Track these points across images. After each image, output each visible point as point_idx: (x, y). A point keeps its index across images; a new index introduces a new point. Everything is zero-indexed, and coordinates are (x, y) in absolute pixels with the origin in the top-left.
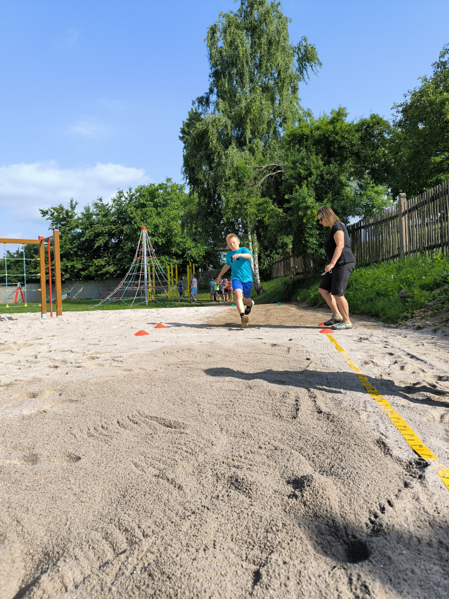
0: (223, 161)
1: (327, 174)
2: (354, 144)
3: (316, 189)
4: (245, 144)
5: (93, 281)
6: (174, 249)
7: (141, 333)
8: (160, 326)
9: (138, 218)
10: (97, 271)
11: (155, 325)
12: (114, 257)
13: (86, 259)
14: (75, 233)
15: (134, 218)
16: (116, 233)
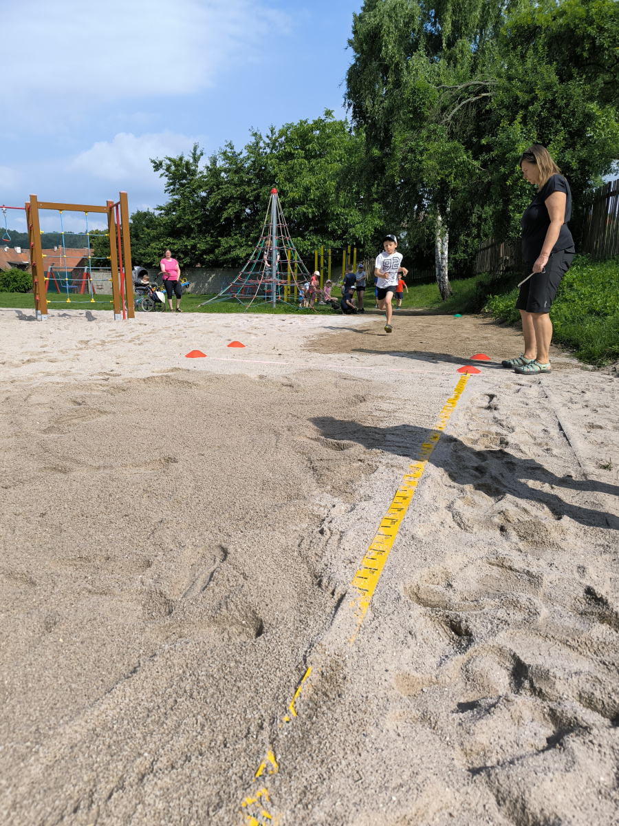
0: (404, 79)
1: (563, 99)
3: (541, 126)
7: (194, 354)
8: (235, 344)
9: (281, 176)
10: (224, 254)
11: (230, 342)
12: (248, 236)
13: (212, 237)
14: (197, 197)
15: (276, 175)
16: (252, 198)
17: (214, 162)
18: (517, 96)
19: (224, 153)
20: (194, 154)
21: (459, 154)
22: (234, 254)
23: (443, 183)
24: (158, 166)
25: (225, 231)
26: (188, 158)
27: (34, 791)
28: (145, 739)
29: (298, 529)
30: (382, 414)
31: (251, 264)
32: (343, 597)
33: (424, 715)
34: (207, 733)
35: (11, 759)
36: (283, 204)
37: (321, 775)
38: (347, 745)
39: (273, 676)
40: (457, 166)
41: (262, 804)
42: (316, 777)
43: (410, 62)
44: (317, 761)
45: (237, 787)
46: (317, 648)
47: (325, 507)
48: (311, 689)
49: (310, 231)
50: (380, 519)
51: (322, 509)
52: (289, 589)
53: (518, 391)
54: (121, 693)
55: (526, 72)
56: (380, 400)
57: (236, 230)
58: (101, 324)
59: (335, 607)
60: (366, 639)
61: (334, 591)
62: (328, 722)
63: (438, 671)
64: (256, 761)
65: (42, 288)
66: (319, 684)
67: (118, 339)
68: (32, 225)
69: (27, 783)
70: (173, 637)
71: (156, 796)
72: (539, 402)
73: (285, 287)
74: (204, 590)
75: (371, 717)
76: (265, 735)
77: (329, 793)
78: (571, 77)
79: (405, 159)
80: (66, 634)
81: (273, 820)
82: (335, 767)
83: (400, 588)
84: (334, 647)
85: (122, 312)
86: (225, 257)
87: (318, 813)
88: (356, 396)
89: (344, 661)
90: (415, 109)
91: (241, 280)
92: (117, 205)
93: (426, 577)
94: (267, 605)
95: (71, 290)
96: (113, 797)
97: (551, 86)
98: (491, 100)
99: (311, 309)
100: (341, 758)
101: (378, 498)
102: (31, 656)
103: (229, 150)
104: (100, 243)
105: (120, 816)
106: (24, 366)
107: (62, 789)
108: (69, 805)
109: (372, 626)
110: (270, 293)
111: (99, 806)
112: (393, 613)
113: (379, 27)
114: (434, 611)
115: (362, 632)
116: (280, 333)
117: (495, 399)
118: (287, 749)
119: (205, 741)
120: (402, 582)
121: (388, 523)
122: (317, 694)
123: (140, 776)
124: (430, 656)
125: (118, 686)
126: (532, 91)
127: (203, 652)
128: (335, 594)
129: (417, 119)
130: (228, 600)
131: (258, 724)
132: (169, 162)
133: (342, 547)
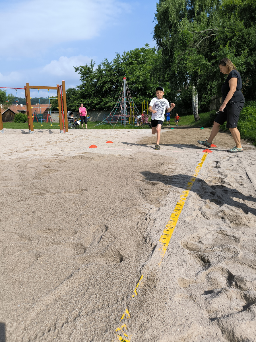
5: (103, 111)
7: (93, 146)
8: (109, 142)
9: (127, 72)
10: (104, 105)
11: (107, 141)
12: (114, 97)
13: (99, 98)
14: (93, 82)
15: (125, 72)
16: (115, 81)
17: (100, 67)
18: (227, 35)
19: (104, 63)
20: (91, 64)
21: (202, 60)
22: (108, 105)
23: (196, 73)
24: (77, 70)
25: (104, 95)
26: (89, 66)
27: (33, 323)
28: (76, 303)
29: (136, 218)
30: (171, 170)
31: (115, 109)
32: (155, 246)
33: (190, 296)
34: (101, 301)
35: (23, 310)
36: (128, 83)
37: (148, 320)
38: (158, 307)
39: (127, 278)
40: (201, 65)
41: (124, 331)
42: (146, 320)
43: (181, 23)
44: (146, 314)
45: (113, 323)
46: (145, 267)
47: (147, 209)
48: (143, 284)
49: (140, 94)
50: (170, 214)
51: (146, 210)
52: (133, 243)
53: (229, 160)
54: (66, 284)
55: (231, 24)
56: (169, 164)
57: (109, 95)
58: (55, 135)
59: (152, 250)
60: (165, 264)
61: (152, 244)
62: (150, 298)
63: (196, 277)
64: (121, 313)
65: (31, 120)
66: (146, 282)
67: (62, 140)
68: (27, 95)
69: (30, 320)
70: (86, 262)
71: (81, 326)
72: (238, 164)
73: (129, 118)
74: (98, 243)
75: (168, 296)
76: (125, 302)
77: (151, 327)
78: (250, 26)
79: (179, 63)
80: (44, 260)
81: (128, 337)
82: (153, 316)
83: (180, 243)
84: (152, 267)
85: (63, 129)
86: (105, 106)
87: (147, 335)
88: (160, 163)
89: (156, 273)
90: (183, 42)
91: (111, 115)
92: (61, 86)
93: (190, 238)
94: (124, 249)
95: (43, 121)
96: (64, 326)
97: (241, 30)
98: (216, 37)
99: (140, 127)
100: (156, 312)
101: (169, 205)
102: (30, 269)
103: (106, 62)
104: (54, 102)
105: (67, 334)
106: (25, 152)
107: (44, 323)
108: (46, 329)
109: (168, 258)
110: (123, 121)
111: (58, 330)
112: (177, 253)
113: (168, 9)
114: (194, 253)
115: (164, 261)
116: (128, 137)
117: (219, 163)
118: (134, 309)
119: (100, 304)
120: (180, 240)
121: (174, 216)
122: (146, 286)
123: (74, 318)
124: (192, 271)
125: (65, 281)
126: (233, 32)
127: (99, 268)
128: (152, 245)
129: (184, 46)
130: (108, 247)
131: (122, 298)
132: (81, 68)
133: (155, 225)
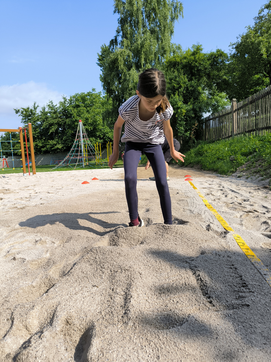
0: (128, 78)
1: (190, 87)
2: (206, 68)
3: (184, 96)
4: (141, 67)
5: (49, 154)
6: (98, 134)
7: (85, 183)
10: (51, 147)
12: (62, 139)
14: (37, 124)
15: (73, 114)
16: (62, 124)
17: (44, 109)
18: (174, 86)
19: (49, 105)
20: (34, 106)
22: (56, 147)
24: (17, 112)
132: (22, 110)
